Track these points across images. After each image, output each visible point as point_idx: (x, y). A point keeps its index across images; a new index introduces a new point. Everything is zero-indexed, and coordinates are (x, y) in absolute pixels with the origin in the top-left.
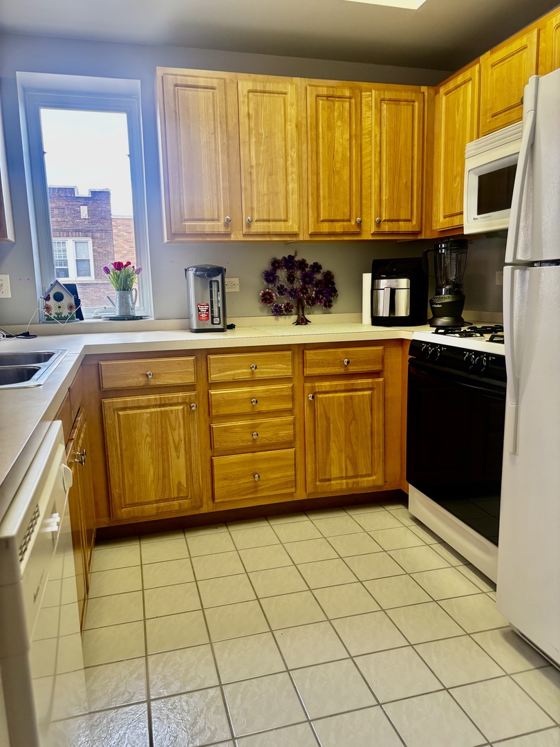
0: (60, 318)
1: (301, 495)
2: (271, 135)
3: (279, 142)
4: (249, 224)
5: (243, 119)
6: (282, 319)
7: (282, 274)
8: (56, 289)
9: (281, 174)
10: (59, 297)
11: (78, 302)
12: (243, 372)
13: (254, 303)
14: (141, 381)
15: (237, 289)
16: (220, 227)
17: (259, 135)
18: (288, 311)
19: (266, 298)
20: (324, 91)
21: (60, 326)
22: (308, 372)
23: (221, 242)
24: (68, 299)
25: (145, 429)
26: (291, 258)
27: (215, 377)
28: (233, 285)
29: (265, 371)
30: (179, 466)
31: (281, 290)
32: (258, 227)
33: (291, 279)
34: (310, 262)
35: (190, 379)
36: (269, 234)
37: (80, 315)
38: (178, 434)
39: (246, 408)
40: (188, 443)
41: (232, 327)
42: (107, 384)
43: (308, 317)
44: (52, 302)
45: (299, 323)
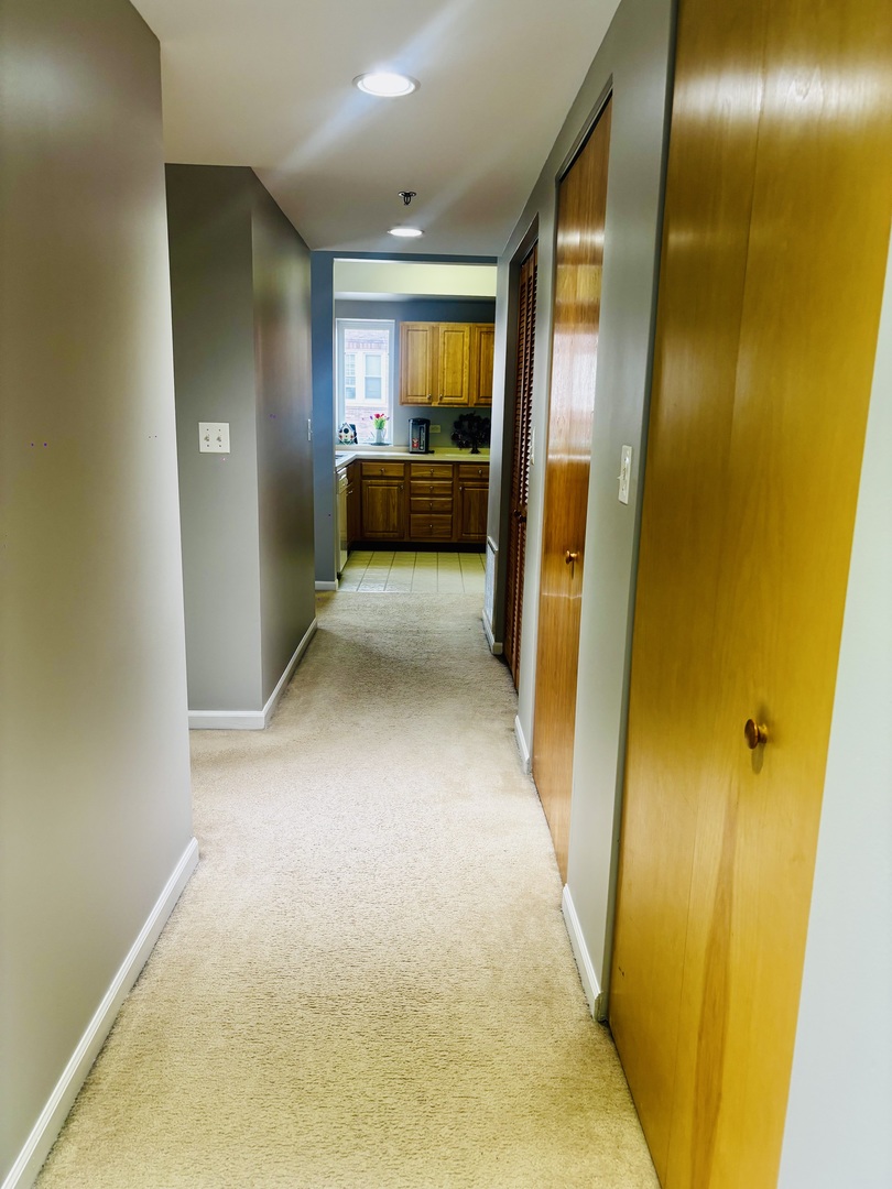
0: (346, 442)
1: (454, 540)
2: (455, 353)
3: (459, 356)
4: (441, 398)
5: (441, 345)
6: (464, 450)
7: (466, 424)
8: (346, 427)
9: (460, 373)
10: (346, 431)
11: (355, 434)
12: (427, 473)
13: (447, 439)
14: (379, 473)
15: (439, 431)
16: (426, 399)
17: (448, 353)
18: (467, 446)
19: (454, 438)
20: (485, 330)
21: (346, 445)
22: (461, 476)
23: (427, 408)
24: (351, 433)
25: (380, 496)
26: (472, 414)
27: (413, 474)
28: (435, 429)
29: (438, 474)
30: (394, 516)
31: (464, 433)
32: (446, 400)
33: (470, 426)
34: (483, 418)
35: (402, 474)
36: (452, 404)
37: (356, 441)
38: (394, 500)
39: (428, 492)
40: (399, 505)
41: (433, 452)
42: (364, 473)
43: (479, 449)
44: (343, 434)
45: (473, 452)
